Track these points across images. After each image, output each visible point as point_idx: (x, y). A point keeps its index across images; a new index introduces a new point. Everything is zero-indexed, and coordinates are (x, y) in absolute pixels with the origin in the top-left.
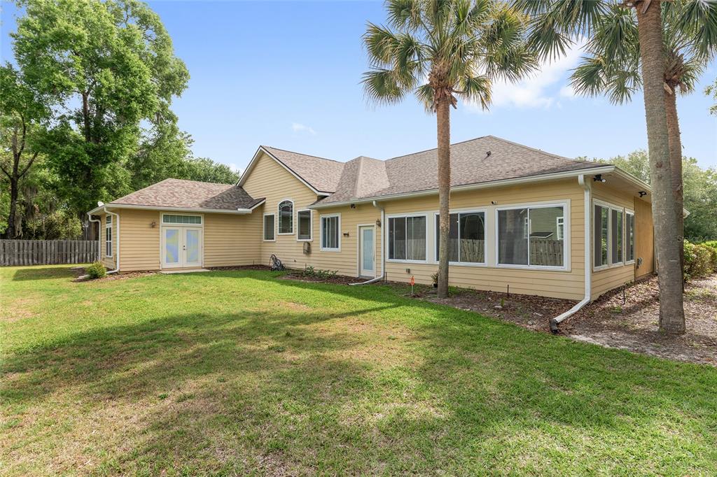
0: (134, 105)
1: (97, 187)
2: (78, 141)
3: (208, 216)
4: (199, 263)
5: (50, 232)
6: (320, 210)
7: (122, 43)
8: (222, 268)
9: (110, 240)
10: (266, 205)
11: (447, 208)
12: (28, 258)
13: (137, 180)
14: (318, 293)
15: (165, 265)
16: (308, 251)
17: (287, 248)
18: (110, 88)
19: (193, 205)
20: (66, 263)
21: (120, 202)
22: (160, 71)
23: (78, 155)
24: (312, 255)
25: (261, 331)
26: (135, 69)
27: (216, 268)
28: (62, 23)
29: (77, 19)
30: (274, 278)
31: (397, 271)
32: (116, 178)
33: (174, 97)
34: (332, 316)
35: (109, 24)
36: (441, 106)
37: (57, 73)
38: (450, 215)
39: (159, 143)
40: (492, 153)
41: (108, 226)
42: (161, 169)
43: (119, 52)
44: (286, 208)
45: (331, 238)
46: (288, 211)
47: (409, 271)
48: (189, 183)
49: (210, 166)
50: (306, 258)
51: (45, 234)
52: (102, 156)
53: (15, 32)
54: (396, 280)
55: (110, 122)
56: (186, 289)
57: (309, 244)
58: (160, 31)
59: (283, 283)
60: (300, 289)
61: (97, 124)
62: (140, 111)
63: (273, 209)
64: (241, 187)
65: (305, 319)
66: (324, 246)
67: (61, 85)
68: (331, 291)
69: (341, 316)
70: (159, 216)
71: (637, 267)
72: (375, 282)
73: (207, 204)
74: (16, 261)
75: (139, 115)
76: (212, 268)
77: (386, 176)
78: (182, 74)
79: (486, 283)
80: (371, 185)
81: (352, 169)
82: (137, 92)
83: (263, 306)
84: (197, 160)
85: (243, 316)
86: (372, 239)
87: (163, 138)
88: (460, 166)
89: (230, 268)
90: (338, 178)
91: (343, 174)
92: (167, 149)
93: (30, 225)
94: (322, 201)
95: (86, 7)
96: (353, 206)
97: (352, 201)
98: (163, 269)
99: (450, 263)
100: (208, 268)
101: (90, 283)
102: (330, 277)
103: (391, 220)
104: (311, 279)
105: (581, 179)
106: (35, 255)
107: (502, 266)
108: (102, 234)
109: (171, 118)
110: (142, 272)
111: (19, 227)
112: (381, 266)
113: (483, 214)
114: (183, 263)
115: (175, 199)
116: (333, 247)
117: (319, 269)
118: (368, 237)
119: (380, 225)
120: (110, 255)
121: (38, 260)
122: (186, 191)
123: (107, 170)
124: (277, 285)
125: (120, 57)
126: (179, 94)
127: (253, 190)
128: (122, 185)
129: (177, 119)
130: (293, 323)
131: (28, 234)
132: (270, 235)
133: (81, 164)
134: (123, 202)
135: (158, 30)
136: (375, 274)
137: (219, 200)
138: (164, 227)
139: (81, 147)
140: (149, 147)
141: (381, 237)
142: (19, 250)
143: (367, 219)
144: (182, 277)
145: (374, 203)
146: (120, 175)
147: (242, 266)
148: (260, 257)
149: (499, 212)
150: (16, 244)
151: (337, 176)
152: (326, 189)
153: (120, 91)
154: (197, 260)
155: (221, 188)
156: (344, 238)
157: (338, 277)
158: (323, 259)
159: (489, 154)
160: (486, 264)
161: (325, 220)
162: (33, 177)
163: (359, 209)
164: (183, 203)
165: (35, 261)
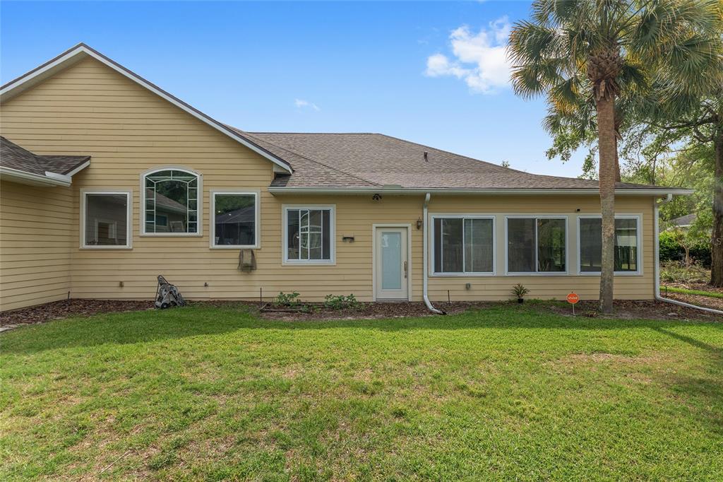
6: (285, 198)
16: (249, 267)
24: (256, 272)
31: (455, 286)
47: (468, 286)
57: (252, 252)
66: (292, 256)
96: (377, 196)
103: (435, 220)
112: (423, 283)
113: (564, 220)
136: (408, 294)
141: (424, 243)
143: (398, 217)
145: (428, 196)
149: (581, 219)
158: (289, 278)
160: (567, 273)
161: (294, 212)
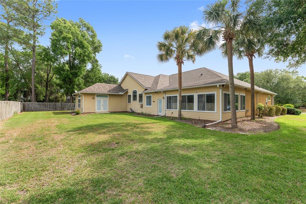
0: (85, 58)
1: (73, 85)
2: (68, 70)
3: (110, 95)
4: (107, 111)
5: (56, 100)
6: (146, 94)
7: (82, 38)
8: (114, 112)
9: (80, 103)
10: (128, 91)
11: (181, 94)
12: (52, 109)
13: (85, 83)
14: (144, 119)
15: (97, 111)
16: (142, 107)
17: (135, 106)
18: (78, 53)
19: (105, 92)
20: (64, 110)
21: (84, 91)
22: (93, 46)
23: (68, 75)
25: (128, 126)
26: (85, 46)
27: (112, 112)
28: (65, 34)
29: (69, 32)
30: (131, 115)
31: (169, 113)
32: (79, 82)
33: (97, 53)
34: (147, 123)
35: (78, 32)
36: (179, 64)
37: (63, 49)
38: (182, 96)
39: (92, 70)
40: (203, 74)
41: (79, 98)
42: (93, 79)
43: (81, 41)
44: (135, 92)
45: (149, 103)
46: (136, 93)
47: (172, 113)
48: (104, 84)
49: (108, 76)
50: (141, 109)
51: (55, 101)
52: (76, 75)
53: (51, 37)
54: (169, 116)
55: (77, 64)
56: (105, 117)
57: (142, 104)
58: (93, 32)
59: (134, 116)
60: (139, 118)
61: (73, 64)
62: (87, 60)
63: (130, 93)
64: (120, 85)
65: (139, 124)
66: (147, 105)
67: (64, 53)
68: (148, 118)
69: (149, 123)
70: (95, 95)
71: (246, 113)
72: (162, 116)
73: (109, 91)
74: (49, 109)
75: (87, 61)
76: (111, 112)
77: (168, 81)
78: (100, 46)
79: (194, 116)
80: (163, 85)
81: (157, 79)
82: (87, 54)
83: (128, 121)
84: (103, 74)
85: (123, 123)
86: (162, 103)
87: (93, 68)
88: (192, 79)
89: (117, 112)
90: (152, 83)
91: (154, 81)
92: (95, 72)
93: (50, 98)
94: (147, 90)
95: (72, 28)
96: (156, 92)
97: (155, 91)
98: (96, 112)
99: (182, 110)
100: (110, 112)
101: (76, 116)
102: (148, 115)
103: (167, 97)
104: (142, 115)
105: (218, 86)
106: (54, 108)
107: (198, 111)
108: (77, 101)
109: (97, 61)
110: (91, 113)
111: (47, 99)
112: (164, 111)
113: (193, 95)
114: (102, 110)
115: (100, 90)
116: (149, 105)
117: (145, 112)
118: (160, 102)
119: (164, 98)
120: (80, 107)
121: (55, 109)
122: (103, 87)
123: (77, 79)
124: (132, 117)
125: (81, 42)
126: (98, 52)
127: (124, 86)
128: (81, 84)
129: (98, 61)
130: (136, 125)
131: (50, 101)
132: (129, 101)
133: (69, 78)
134: (85, 91)
135: (92, 32)
136: (162, 114)
137: (113, 90)
138: (97, 99)
139: (69, 72)
140: (89, 71)
141: (164, 102)
142: (50, 106)
143: (160, 96)
144: (103, 114)
145: (162, 91)
146: (80, 81)
147: (120, 112)
148: (126, 108)
149: (198, 95)
150: (49, 104)
151: (152, 82)
152: (148, 87)
153: (82, 54)
154: (106, 110)
155: (113, 86)
156: (153, 102)
157: (151, 115)
158: (147, 109)
159: (202, 75)
160: (194, 111)
161: (147, 96)
162: (52, 81)
163: (157, 93)
164: (102, 91)
165: (54, 110)
